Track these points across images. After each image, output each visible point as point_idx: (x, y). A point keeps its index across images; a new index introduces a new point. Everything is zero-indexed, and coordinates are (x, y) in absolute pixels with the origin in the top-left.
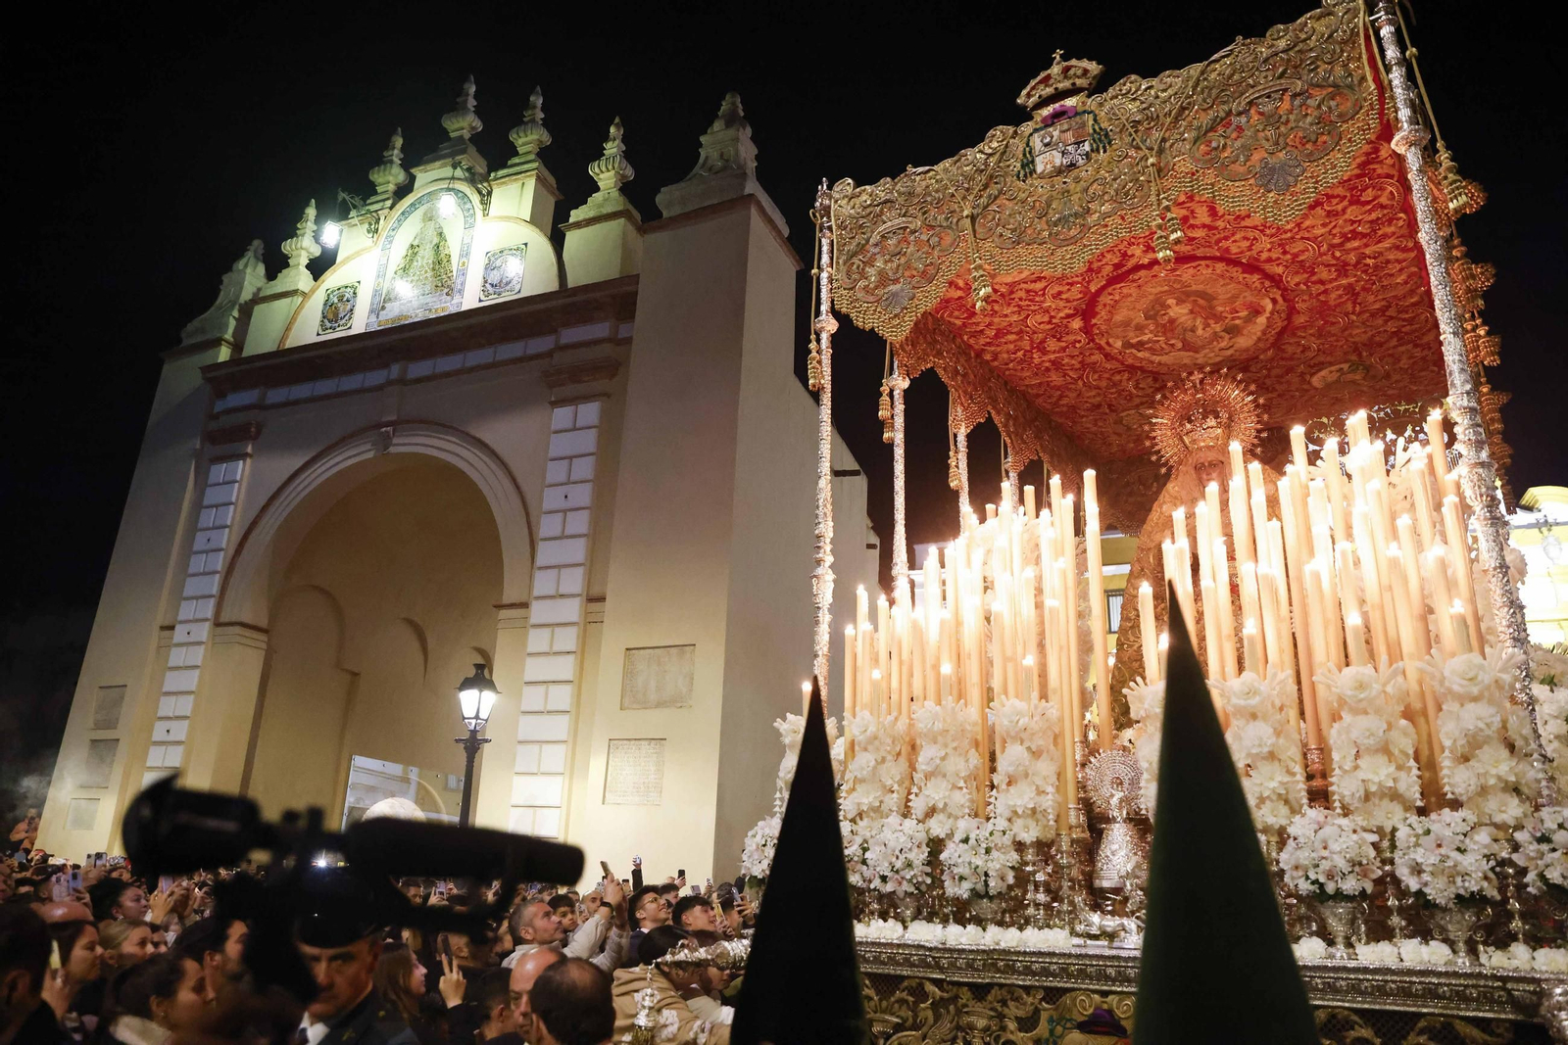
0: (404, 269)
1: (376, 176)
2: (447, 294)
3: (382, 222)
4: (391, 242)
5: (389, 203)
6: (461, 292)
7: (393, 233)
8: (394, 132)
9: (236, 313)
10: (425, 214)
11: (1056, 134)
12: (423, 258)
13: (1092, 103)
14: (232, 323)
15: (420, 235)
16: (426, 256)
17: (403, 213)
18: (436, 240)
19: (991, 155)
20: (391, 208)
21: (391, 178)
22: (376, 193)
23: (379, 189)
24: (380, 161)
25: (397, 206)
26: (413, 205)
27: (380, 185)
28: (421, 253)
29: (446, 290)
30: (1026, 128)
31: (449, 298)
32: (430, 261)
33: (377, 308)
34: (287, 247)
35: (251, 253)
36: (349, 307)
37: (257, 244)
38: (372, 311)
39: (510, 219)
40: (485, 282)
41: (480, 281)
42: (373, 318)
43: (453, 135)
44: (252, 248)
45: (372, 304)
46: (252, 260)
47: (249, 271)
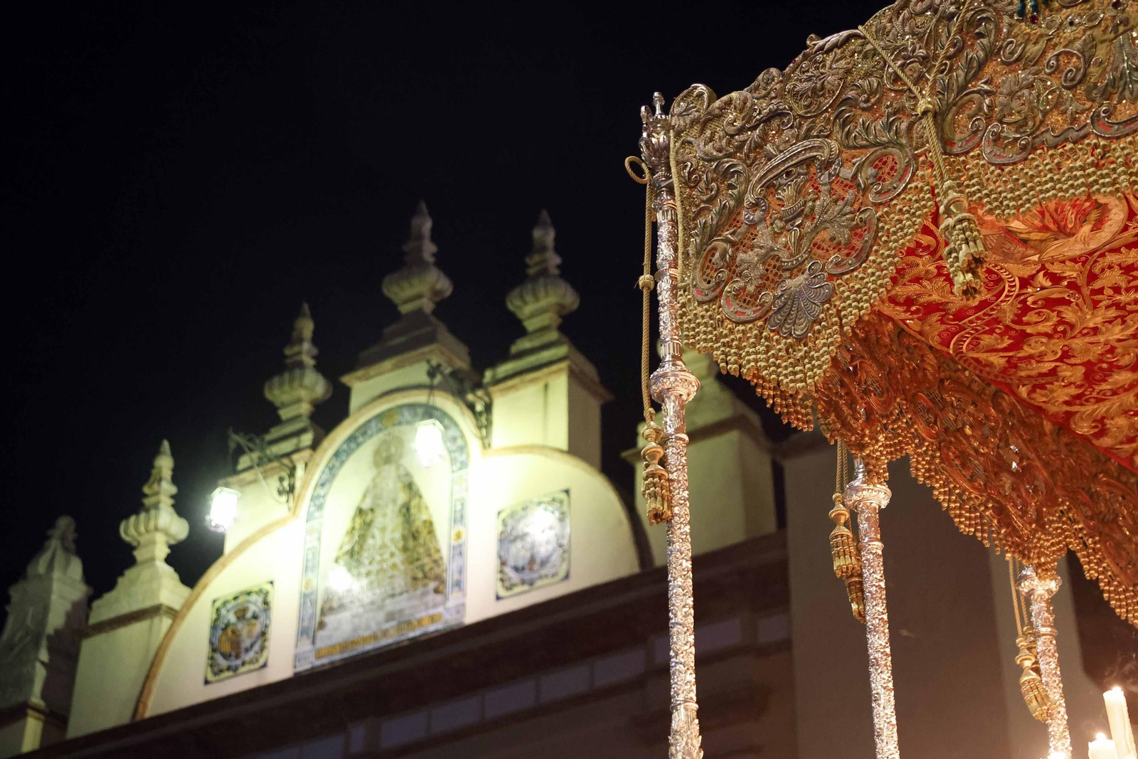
0: (351, 553)
1: (276, 392)
2: (437, 591)
3: (300, 472)
4: (320, 507)
5: (307, 439)
6: (459, 584)
7: (322, 492)
8: (296, 314)
9: (44, 655)
10: (377, 453)
12: (383, 530)
14: (40, 674)
15: (373, 490)
16: (388, 528)
17: (337, 455)
18: (402, 497)
20: (315, 446)
21: (303, 393)
22: (277, 421)
23: (284, 414)
24: (282, 366)
25: (325, 443)
26: (352, 438)
27: (284, 405)
28: (379, 521)
29: (432, 585)
31: (439, 598)
32: (398, 535)
33: (310, 628)
34: (130, 529)
35: (54, 544)
36: (257, 628)
37: (65, 524)
38: (303, 632)
39: (531, 448)
40: (503, 563)
41: (493, 563)
42: (306, 646)
43: (405, 309)
44: (56, 533)
45: (301, 619)
46: (60, 555)
47: (56, 574)
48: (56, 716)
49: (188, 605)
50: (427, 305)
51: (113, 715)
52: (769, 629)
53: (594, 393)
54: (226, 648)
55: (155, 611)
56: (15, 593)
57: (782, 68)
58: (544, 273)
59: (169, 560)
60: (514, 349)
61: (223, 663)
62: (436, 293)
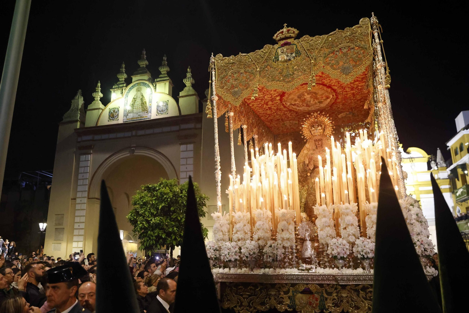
0: (133, 104)
1: (119, 76)
2: (147, 113)
3: (124, 90)
4: (127, 96)
5: (125, 85)
6: (150, 112)
7: (128, 94)
8: (122, 63)
9: (79, 112)
10: (137, 89)
11: (285, 50)
12: (138, 102)
13: (296, 42)
14: (79, 115)
15: (136, 95)
16: (139, 102)
17: (130, 88)
18: (141, 97)
19: (265, 53)
20: (126, 86)
21: (123, 77)
22: (119, 81)
23: (120, 80)
24: (120, 72)
25: (128, 86)
26: (132, 86)
27: (120, 78)
28: (137, 100)
29: (146, 112)
30: (276, 46)
31: (147, 114)
32: (140, 103)
33: (126, 115)
34: (94, 95)
35: (79, 94)
36: (117, 114)
37: (80, 91)
38: (124, 116)
39: (163, 93)
40: (157, 110)
41: (156, 110)
42: (125, 118)
43: (141, 66)
44: (79, 92)
45: (124, 114)
46: (80, 96)
47: (80, 99)
48: (83, 123)
49: (105, 109)
50: (145, 66)
51: (93, 124)
52: (198, 126)
53: (172, 85)
54: (112, 116)
55: (99, 109)
56: (73, 101)
57: (235, 56)
58: (165, 65)
59: (100, 100)
60: (160, 76)
61: (111, 119)
62: (146, 64)
